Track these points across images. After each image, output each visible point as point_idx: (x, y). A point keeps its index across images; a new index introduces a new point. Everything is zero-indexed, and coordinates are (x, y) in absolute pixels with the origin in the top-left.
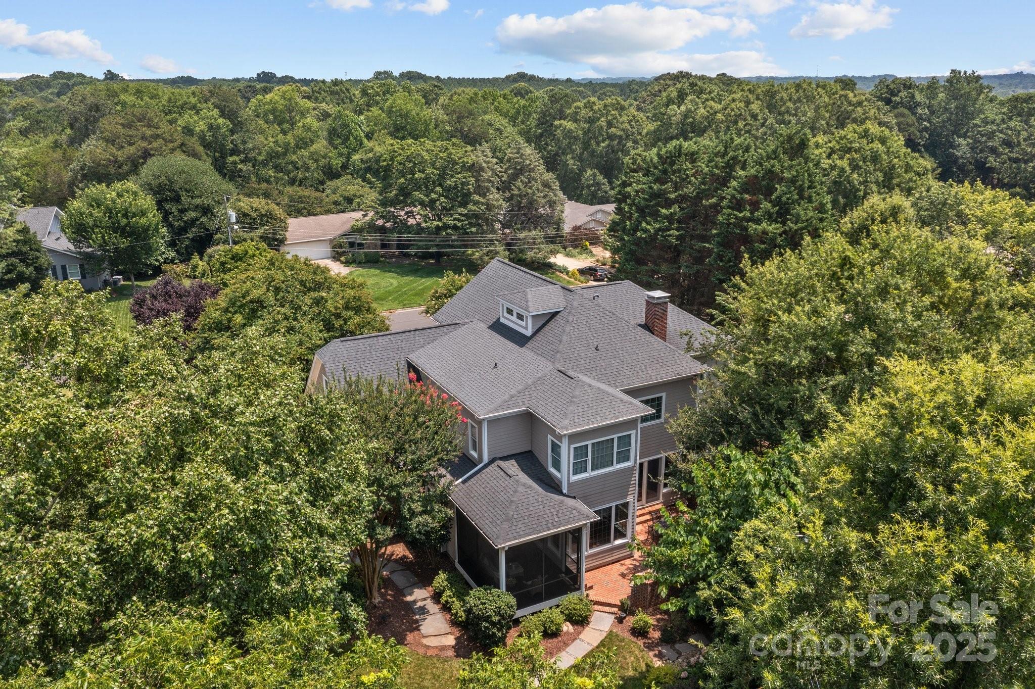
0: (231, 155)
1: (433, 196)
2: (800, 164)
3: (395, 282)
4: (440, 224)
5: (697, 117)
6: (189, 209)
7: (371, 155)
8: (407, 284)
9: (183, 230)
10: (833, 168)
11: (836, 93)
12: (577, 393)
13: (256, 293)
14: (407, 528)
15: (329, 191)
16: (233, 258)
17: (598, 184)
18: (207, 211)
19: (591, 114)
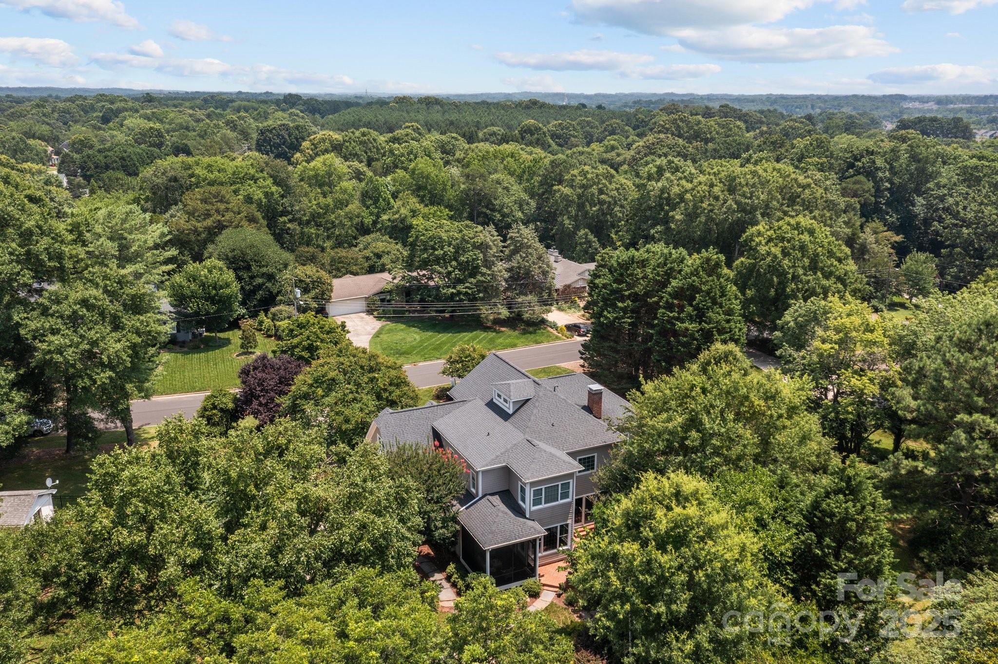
0: (281, 216)
1: (450, 269)
2: (713, 281)
3: (417, 337)
4: (454, 291)
5: (671, 193)
6: (257, 275)
7: (397, 216)
8: (428, 339)
9: (253, 292)
10: (768, 254)
11: (789, 175)
12: (536, 456)
13: (332, 374)
14: (433, 536)
15: (361, 246)
16: (298, 326)
17: (589, 242)
18: (271, 277)
19: (585, 182)
